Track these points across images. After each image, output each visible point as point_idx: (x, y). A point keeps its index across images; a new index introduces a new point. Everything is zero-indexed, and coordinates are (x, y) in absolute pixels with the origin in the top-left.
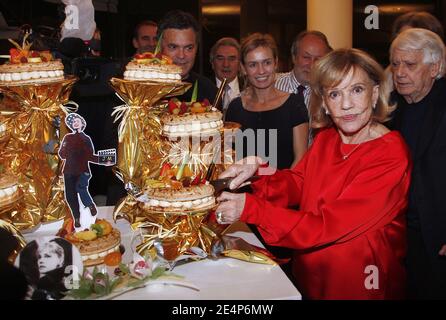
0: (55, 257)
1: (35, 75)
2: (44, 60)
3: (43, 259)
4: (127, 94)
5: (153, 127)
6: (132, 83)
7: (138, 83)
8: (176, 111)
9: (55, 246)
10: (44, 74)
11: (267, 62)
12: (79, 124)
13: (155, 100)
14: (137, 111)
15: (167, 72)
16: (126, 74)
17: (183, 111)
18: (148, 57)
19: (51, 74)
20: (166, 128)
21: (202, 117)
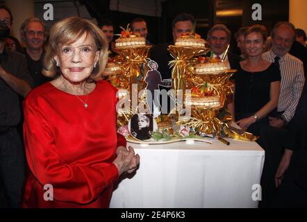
0: (145, 121)
1: (133, 43)
2: (137, 36)
3: (140, 122)
4: (177, 54)
5: (189, 71)
6: (180, 48)
7: (182, 48)
8: (202, 62)
9: (146, 117)
10: (137, 43)
11: (256, 41)
12: (154, 66)
13: (191, 57)
14: (181, 63)
15: (197, 42)
16: (176, 44)
17: (206, 62)
18: (187, 35)
19: (140, 43)
20: (197, 70)
21: (216, 64)
